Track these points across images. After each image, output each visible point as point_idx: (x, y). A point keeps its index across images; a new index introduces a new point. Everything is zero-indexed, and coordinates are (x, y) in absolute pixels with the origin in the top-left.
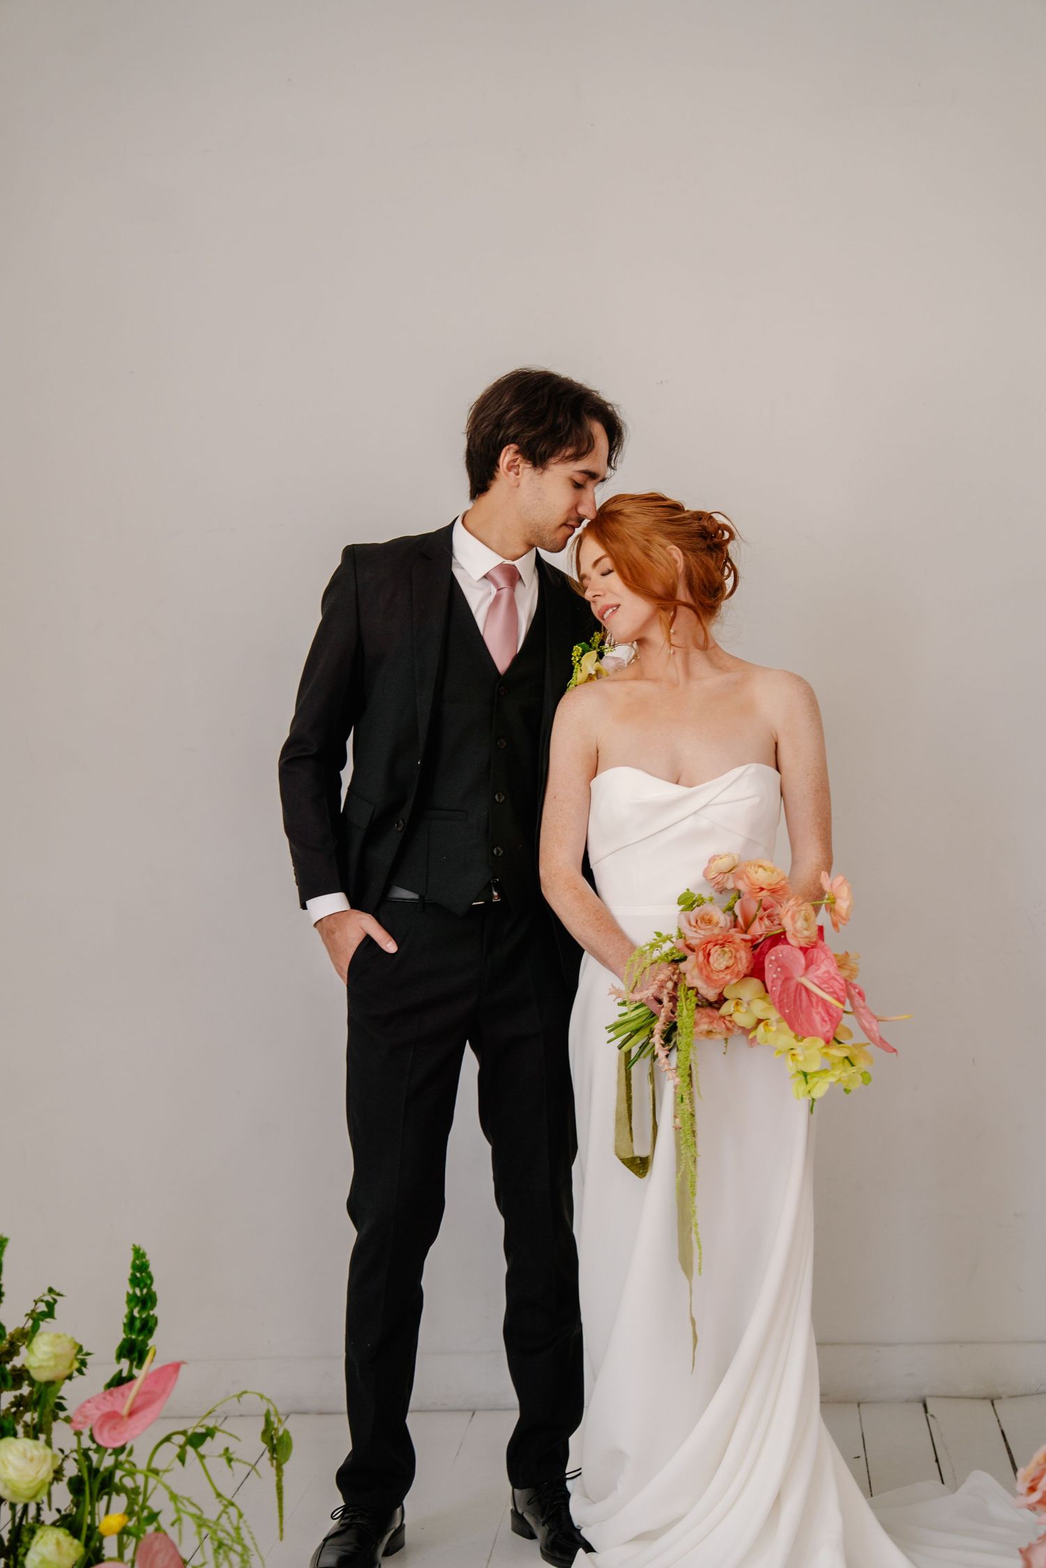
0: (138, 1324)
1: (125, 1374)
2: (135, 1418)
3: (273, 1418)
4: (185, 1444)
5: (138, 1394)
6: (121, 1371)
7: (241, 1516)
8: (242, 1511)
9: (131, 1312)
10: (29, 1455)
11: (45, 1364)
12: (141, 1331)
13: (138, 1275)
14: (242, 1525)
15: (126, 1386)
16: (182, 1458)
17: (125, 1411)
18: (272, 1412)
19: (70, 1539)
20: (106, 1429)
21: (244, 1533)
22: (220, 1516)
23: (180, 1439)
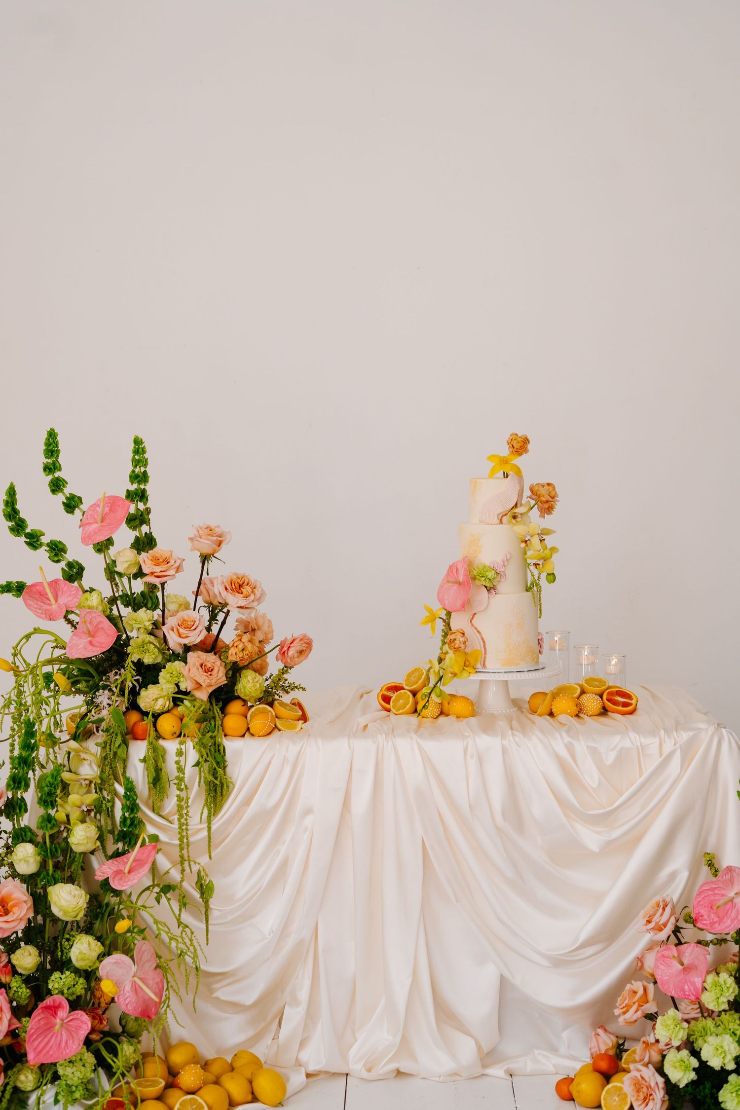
0: (128, 822)
1: (120, 851)
2: (132, 874)
3: (202, 874)
4: (160, 891)
5: (134, 861)
6: (118, 849)
7: (192, 933)
8: (193, 931)
9: (124, 815)
10: (73, 893)
11: (81, 842)
12: (131, 825)
13: (128, 793)
14: (193, 938)
15: (124, 858)
16: (158, 901)
17: (126, 871)
18: (201, 869)
19: (96, 941)
20: (117, 879)
21: (195, 942)
22: (182, 933)
23: (157, 889)
